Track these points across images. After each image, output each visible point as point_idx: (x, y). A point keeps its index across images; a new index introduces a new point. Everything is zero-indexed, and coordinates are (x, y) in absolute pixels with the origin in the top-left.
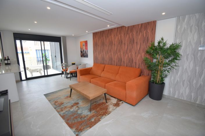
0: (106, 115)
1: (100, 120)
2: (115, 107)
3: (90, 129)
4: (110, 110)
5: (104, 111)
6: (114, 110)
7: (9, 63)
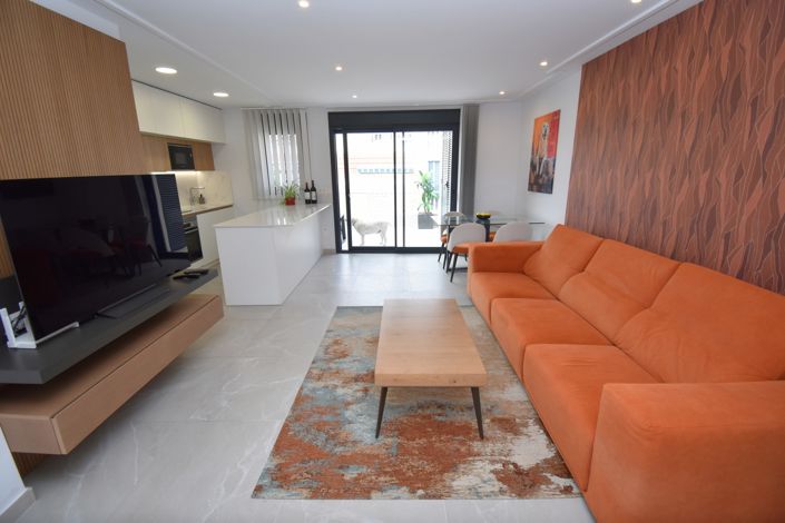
0: (413, 491)
1: (373, 494)
2: (498, 485)
3: (306, 498)
4: (461, 482)
5: (428, 468)
6: (478, 495)
7: (314, 199)
